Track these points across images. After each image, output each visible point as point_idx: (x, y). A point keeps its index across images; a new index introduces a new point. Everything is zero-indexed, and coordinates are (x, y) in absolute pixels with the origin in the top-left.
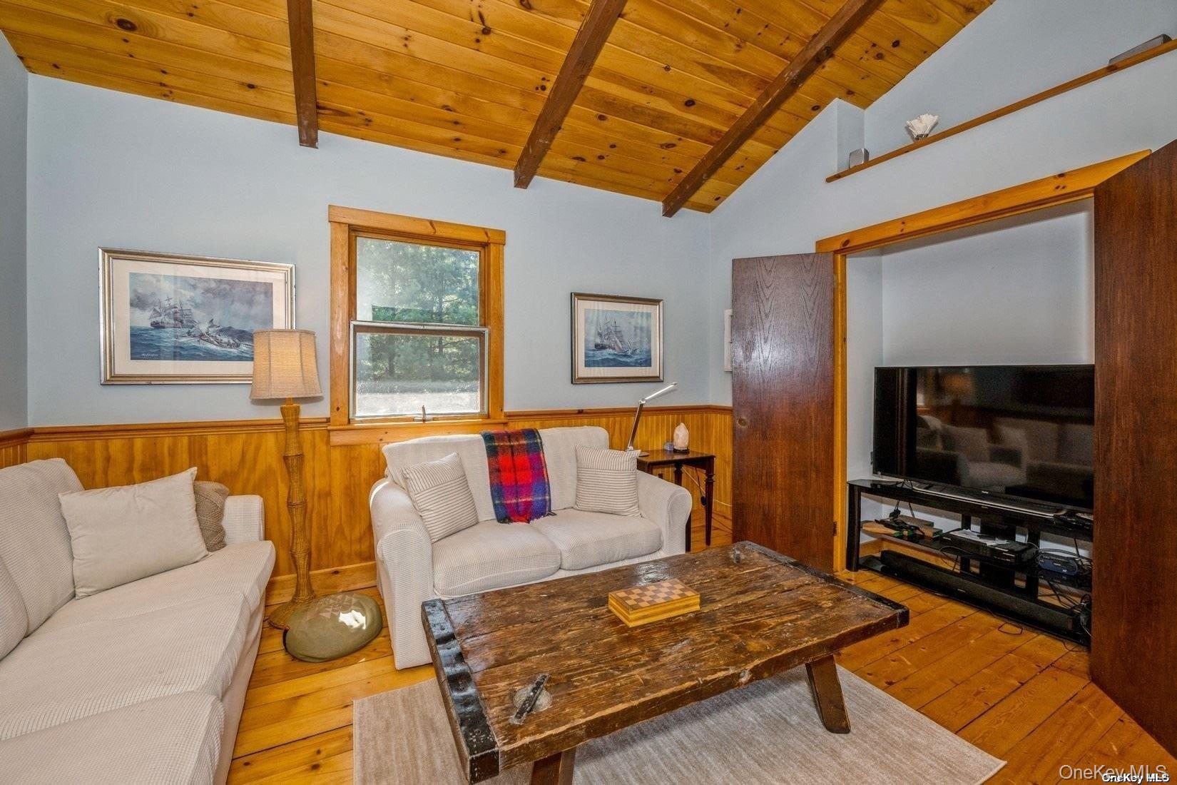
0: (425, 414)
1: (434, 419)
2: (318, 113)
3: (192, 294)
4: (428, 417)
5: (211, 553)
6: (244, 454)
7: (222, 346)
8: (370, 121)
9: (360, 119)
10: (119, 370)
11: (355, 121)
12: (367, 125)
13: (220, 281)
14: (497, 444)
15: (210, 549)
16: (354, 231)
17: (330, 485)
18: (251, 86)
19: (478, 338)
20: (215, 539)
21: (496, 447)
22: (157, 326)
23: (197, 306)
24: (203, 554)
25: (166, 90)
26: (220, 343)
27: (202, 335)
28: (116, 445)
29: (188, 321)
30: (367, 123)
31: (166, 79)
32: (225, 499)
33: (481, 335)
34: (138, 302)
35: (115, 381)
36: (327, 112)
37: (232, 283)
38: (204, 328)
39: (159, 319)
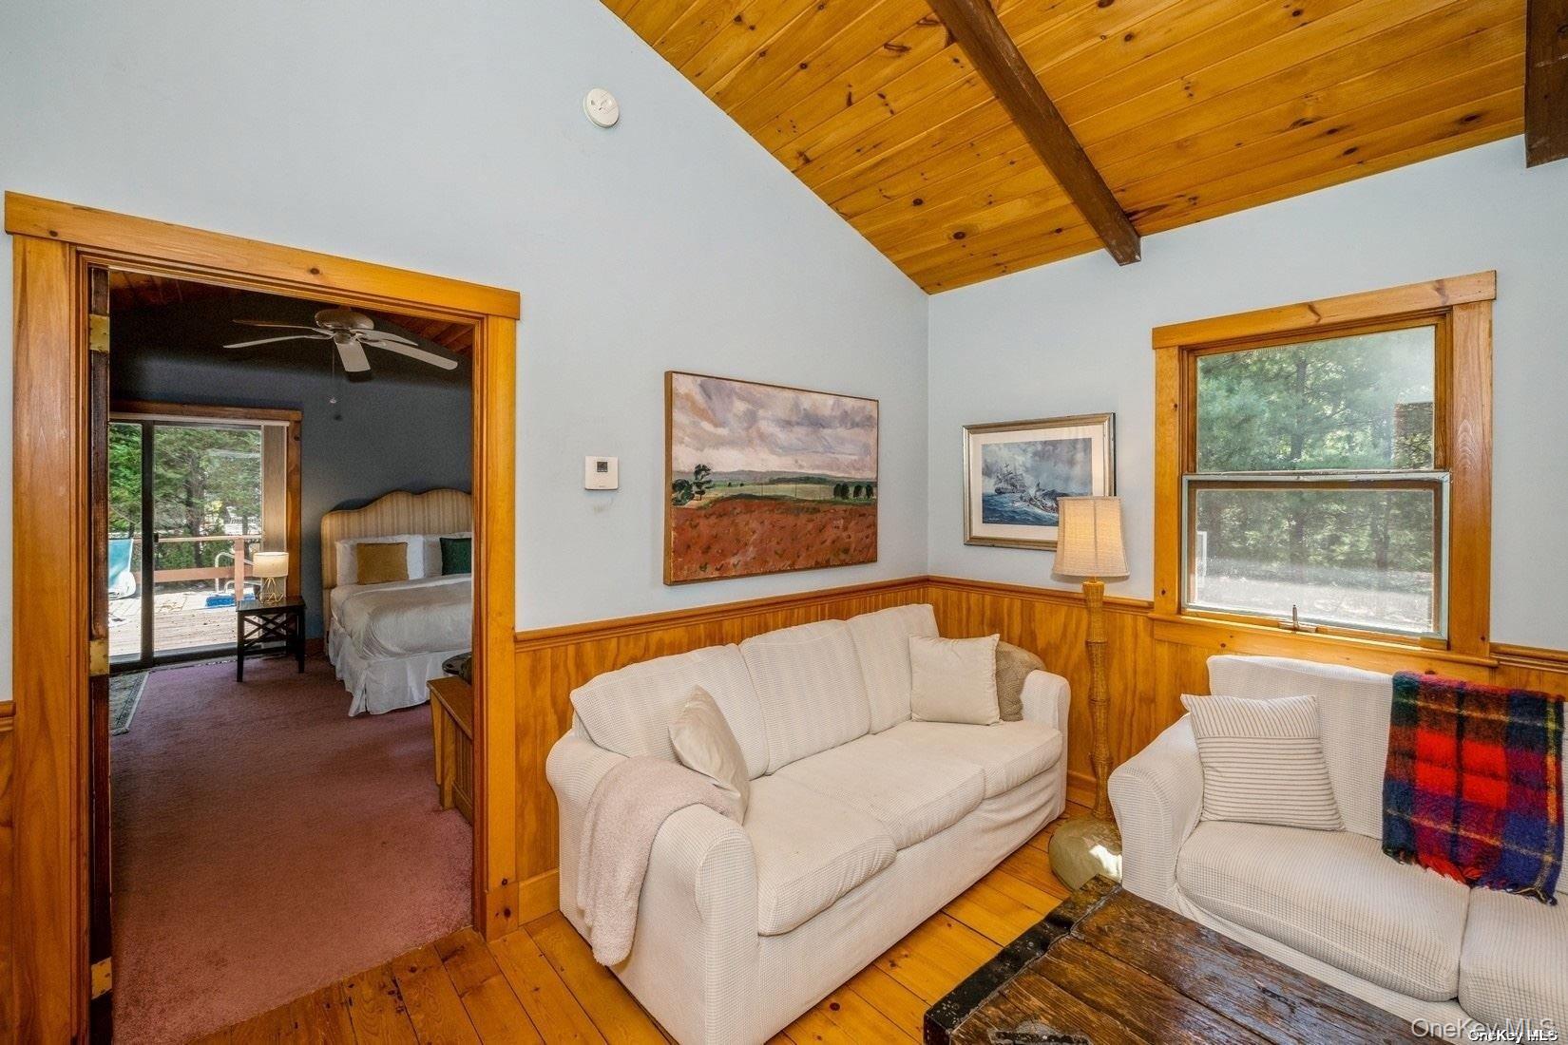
0: (1295, 618)
1: (1317, 631)
2: (1131, 221)
3: (1024, 459)
4: (1301, 625)
5: (1002, 722)
6: (1066, 626)
7: (1046, 510)
8: (1195, 198)
9: (1182, 204)
10: (975, 533)
11: (1176, 208)
12: (1195, 204)
13: (1045, 442)
14: (1420, 703)
15: (1004, 717)
16: (1190, 351)
17: (1154, 690)
18: (1059, 231)
19: (1433, 492)
20: (1011, 709)
21: (1415, 709)
22: (999, 492)
23: (1027, 471)
24: (993, 720)
25: (1002, 267)
26: (1045, 508)
27: (1031, 499)
28: (974, 597)
29: (1021, 486)
30: (1193, 202)
31: (999, 259)
32: (1027, 673)
33: (1436, 485)
34: (987, 472)
35: (974, 542)
36: (1140, 215)
37: (1054, 444)
38: (1032, 492)
39: (1000, 485)
